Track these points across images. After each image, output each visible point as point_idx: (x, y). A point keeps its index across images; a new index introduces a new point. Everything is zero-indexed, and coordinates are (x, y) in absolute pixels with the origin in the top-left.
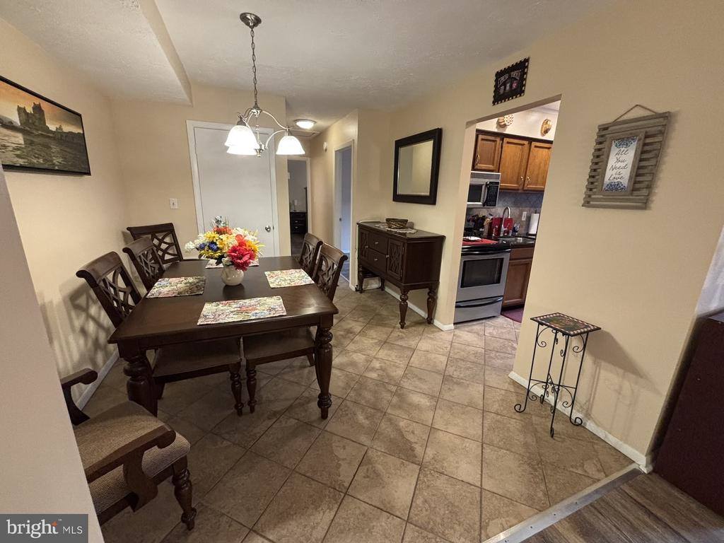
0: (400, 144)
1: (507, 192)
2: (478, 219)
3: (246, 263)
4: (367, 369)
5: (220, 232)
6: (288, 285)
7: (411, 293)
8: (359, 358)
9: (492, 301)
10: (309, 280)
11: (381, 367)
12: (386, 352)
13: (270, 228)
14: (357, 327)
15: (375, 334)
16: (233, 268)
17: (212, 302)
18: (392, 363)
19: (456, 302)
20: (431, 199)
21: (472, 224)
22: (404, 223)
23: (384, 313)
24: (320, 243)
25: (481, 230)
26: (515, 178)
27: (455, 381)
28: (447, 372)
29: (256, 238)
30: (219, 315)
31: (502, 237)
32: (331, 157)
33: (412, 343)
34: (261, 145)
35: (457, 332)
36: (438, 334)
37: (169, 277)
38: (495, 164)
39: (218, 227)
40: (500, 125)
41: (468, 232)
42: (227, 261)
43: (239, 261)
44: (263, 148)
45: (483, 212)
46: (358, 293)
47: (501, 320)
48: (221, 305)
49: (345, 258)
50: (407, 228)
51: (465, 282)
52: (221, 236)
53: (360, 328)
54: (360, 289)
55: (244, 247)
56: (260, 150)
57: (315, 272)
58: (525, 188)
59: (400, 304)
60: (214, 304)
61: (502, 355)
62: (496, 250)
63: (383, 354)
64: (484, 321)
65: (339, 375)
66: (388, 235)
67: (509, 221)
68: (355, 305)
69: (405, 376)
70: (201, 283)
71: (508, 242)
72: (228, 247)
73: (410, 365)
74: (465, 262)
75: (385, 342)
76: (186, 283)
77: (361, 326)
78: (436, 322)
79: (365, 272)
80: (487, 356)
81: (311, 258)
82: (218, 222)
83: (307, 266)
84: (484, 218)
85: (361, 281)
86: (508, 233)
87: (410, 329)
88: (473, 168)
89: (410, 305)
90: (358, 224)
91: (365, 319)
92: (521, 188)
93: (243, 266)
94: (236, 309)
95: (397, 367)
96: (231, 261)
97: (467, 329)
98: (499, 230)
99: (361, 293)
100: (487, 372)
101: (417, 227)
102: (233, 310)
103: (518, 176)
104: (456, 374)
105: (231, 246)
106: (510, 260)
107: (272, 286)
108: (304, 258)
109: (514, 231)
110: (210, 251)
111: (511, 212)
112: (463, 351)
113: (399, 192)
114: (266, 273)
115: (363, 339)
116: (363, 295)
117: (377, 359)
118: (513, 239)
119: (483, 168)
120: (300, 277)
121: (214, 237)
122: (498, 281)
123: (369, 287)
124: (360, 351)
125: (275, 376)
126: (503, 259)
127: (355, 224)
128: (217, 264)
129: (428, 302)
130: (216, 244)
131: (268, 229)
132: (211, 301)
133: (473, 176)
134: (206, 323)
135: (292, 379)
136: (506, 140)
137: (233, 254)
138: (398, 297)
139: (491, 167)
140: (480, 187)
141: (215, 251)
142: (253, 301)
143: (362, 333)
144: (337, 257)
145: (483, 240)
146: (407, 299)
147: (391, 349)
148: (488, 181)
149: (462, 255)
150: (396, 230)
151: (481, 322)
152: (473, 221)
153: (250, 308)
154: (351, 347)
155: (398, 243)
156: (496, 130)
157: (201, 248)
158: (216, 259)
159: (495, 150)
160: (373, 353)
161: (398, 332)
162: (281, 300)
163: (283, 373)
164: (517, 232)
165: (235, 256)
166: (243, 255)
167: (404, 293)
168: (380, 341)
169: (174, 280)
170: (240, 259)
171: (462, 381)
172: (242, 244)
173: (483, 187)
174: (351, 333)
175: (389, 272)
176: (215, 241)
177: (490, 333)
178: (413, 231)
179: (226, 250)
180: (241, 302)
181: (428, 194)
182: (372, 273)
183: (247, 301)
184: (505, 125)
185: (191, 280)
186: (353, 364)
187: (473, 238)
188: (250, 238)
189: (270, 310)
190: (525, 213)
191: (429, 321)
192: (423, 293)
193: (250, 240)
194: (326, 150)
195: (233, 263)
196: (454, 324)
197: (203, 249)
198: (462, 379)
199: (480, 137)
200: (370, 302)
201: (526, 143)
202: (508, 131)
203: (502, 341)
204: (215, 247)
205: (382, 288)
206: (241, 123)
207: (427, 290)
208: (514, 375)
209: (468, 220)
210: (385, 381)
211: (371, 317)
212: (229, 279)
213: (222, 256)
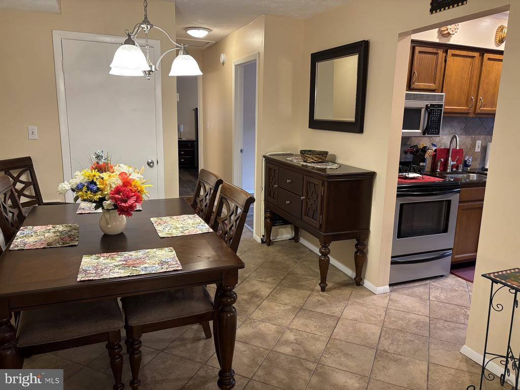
0: (317, 57)
1: (452, 117)
2: (418, 150)
3: (132, 207)
4: (279, 342)
5: (101, 169)
6: (181, 234)
7: (333, 246)
8: (268, 328)
9: (439, 255)
10: (205, 228)
11: (296, 340)
12: (302, 321)
13: (152, 162)
14: (265, 290)
15: (289, 298)
16: (116, 212)
17: (92, 255)
18: (311, 335)
19: (392, 257)
20: (357, 126)
21: (410, 157)
22: (323, 156)
23: (299, 271)
24: (220, 182)
25: (421, 164)
26: (464, 100)
27: (390, 355)
28: (380, 346)
29: (142, 176)
30: (102, 270)
31: (449, 173)
32: (230, 74)
33: (336, 310)
34: (151, 66)
35: (395, 296)
36: (369, 300)
37: (33, 225)
38: (437, 81)
39: (98, 163)
40: (442, 35)
41: (405, 166)
42: (109, 204)
43: (123, 204)
44: (153, 70)
45: (425, 142)
46: (265, 245)
47: (452, 281)
48: (102, 258)
49: (251, 200)
50: (327, 162)
51: (403, 231)
52: (101, 175)
53: (268, 291)
54: (267, 241)
55: (130, 188)
56: (150, 71)
57: (213, 218)
58: (478, 111)
59: (320, 260)
60: (94, 257)
61: (452, 325)
62: (441, 190)
63: (298, 323)
64: (428, 281)
65: (243, 349)
66: (303, 171)
67: (458, 153)
68: (260, 261)
69: (327, 350)
70: (74, 231)
71: (456, 180)
72: (111, 187)
73: (332, 337)
74: (402, 205)
75: (301, 309)
76: (54, 232)
77: (270, 288)
78: (367, 284)
79: (274, 218)
80: (432, 326)
81: (208, 201)
82: (98, 157)
83: (202, 211)
84: (425, 150)
85: (268, 229)
86: (457, 167)
87: (334, 292)
88: (409, 87)
89: (333, 261)
90: (264, 157)
91: (275, 279)
92: (471, 111)
93: (127, 211)
94: (121, 263)
95: (318, 339)
96: (114, 205)
97: (406, 292)
98: (445, 165)
99: (269, 245)
100: (432, 346)
101: (339, 161)
102: (117, 263)
103: (468, 97)
104: (392, 349)
105: (114, 186)
106: (460, 202)
107: (161, 235)
108: (198, 201)
109: (466, 165)
110: (89, 192)
111: (461, 141)
112: (402, 319)
113: (317, 117)
114: (152, 219)
115: (273, 304)
116: (271, 248)
117: (291, 330)
118: (465, 175)
119: (422, 87)
120: (194, 225)
121: (94, 176)
122: (445, 230)
123: (279, 238)
124: (268, 320)
125: (163, 350)
126: (450, 201)
127: (261, 157)
128: (96, 208)
129: (356, 258)
130: (96, 184)
131: (150, 164)
132: (90, 253)
133: (408, 97)
134: (87, 279)
135: (183, 354)
136: (450, 52)
137: (117, 196)
138: (316, 250)
139: (432, 86)
140: (418, 110)
141: (95, 192)
142: (140, 254)
143: (271, 297)
144: (242, 200)
145: (424, 176)
146: (329, 253)
147: (310, 317)
148: (429, 103)
149: (398, 196)
150: (313, 165)
151: (424, 282)
152: (411, 153)
153: (138, 261)
154: (257, 315)
155: (316, 182)
156: (437, 40)
157: (77, 189)
158: (95, 202)
159: (437, 65)
160: (285, 322)
161: (318, 296)
162: (174, 252)
163: (172, 347)
164: (469, 166)
165: (118, 198)
166: (129, 198)
167: (325, 245)
168: (294, 307)
169: (38, 229)
170: (125, 202)
171: (399, 357)
172: (127, 183)
173: (423, 111)
174: (257, 297)
175: (305, 218)
176: (95, 180)
177: (436, 298)
178: (335, 166)
179: (107, 191)
180: (126, 254)
181: (353, 119)
182: (282, 219)
183: (133, 253)
184: (449, 34)
185: (60, 228)
186: (261, 336)
187: (411, 175)
188: (136, 177)
189: (162, 263)
190: (479, 143)
191: (358, 282)
192: (349, 245)
193: (136, 179)
194: (223, 64)
195: (116, 207)
196: (390, 285)
197: (81, 190)
198: (399, 354)
199: (418, 49)
200: (280, 257)
201: (476, 54)
202: (453, 41)
203: (451, 307)
204: (95, 188)
205: (296, 239)
206: (130, 41)
207: (355, 241)
208: (466, 350)
209: (404, 152)
210: (301, 357)
211: (282, 277)
212: (109, 226)
213: (103, 199)
